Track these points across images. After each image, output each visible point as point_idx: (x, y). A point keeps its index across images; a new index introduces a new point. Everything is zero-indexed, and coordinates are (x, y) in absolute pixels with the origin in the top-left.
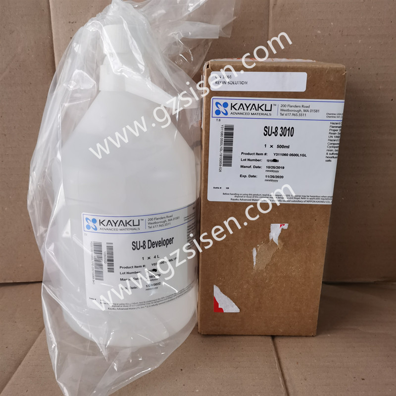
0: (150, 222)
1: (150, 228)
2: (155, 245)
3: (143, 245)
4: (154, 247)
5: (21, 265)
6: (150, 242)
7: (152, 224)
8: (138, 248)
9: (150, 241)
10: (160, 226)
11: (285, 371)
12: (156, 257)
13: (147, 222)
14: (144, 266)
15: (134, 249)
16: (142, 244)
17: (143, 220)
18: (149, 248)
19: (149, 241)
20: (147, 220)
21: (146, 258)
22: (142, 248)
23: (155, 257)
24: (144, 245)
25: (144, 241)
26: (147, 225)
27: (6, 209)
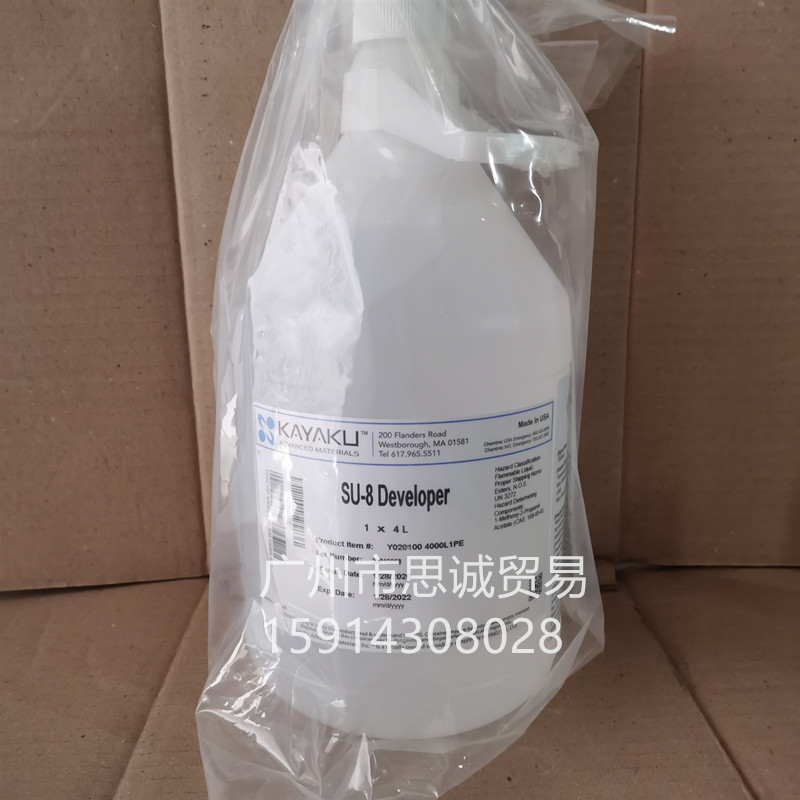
0: (383, 440)
1: (385, 455)
2: (397, 500)
3: (366, 494)
4: (393, 505)
5: (85, 547)
6: (383, 490)
7: (388, 445)
8: (356, 499)
9: (384, 486)
10: (410, 454)
11: (748, 772)
12: (400, 529)
13: (377, 440)
14: (369, 546)
15: (346, 502)
16: (364, 493)
17: (366, 433)
18: (381, 504)
19: (380, 486)
20: (377, 435)
21: (373, 529)
22: (363, 502)
23: (396, 529)
24: (369, 494)
25: (369, 486)
26: (377, 448)
27: (53, 419)
